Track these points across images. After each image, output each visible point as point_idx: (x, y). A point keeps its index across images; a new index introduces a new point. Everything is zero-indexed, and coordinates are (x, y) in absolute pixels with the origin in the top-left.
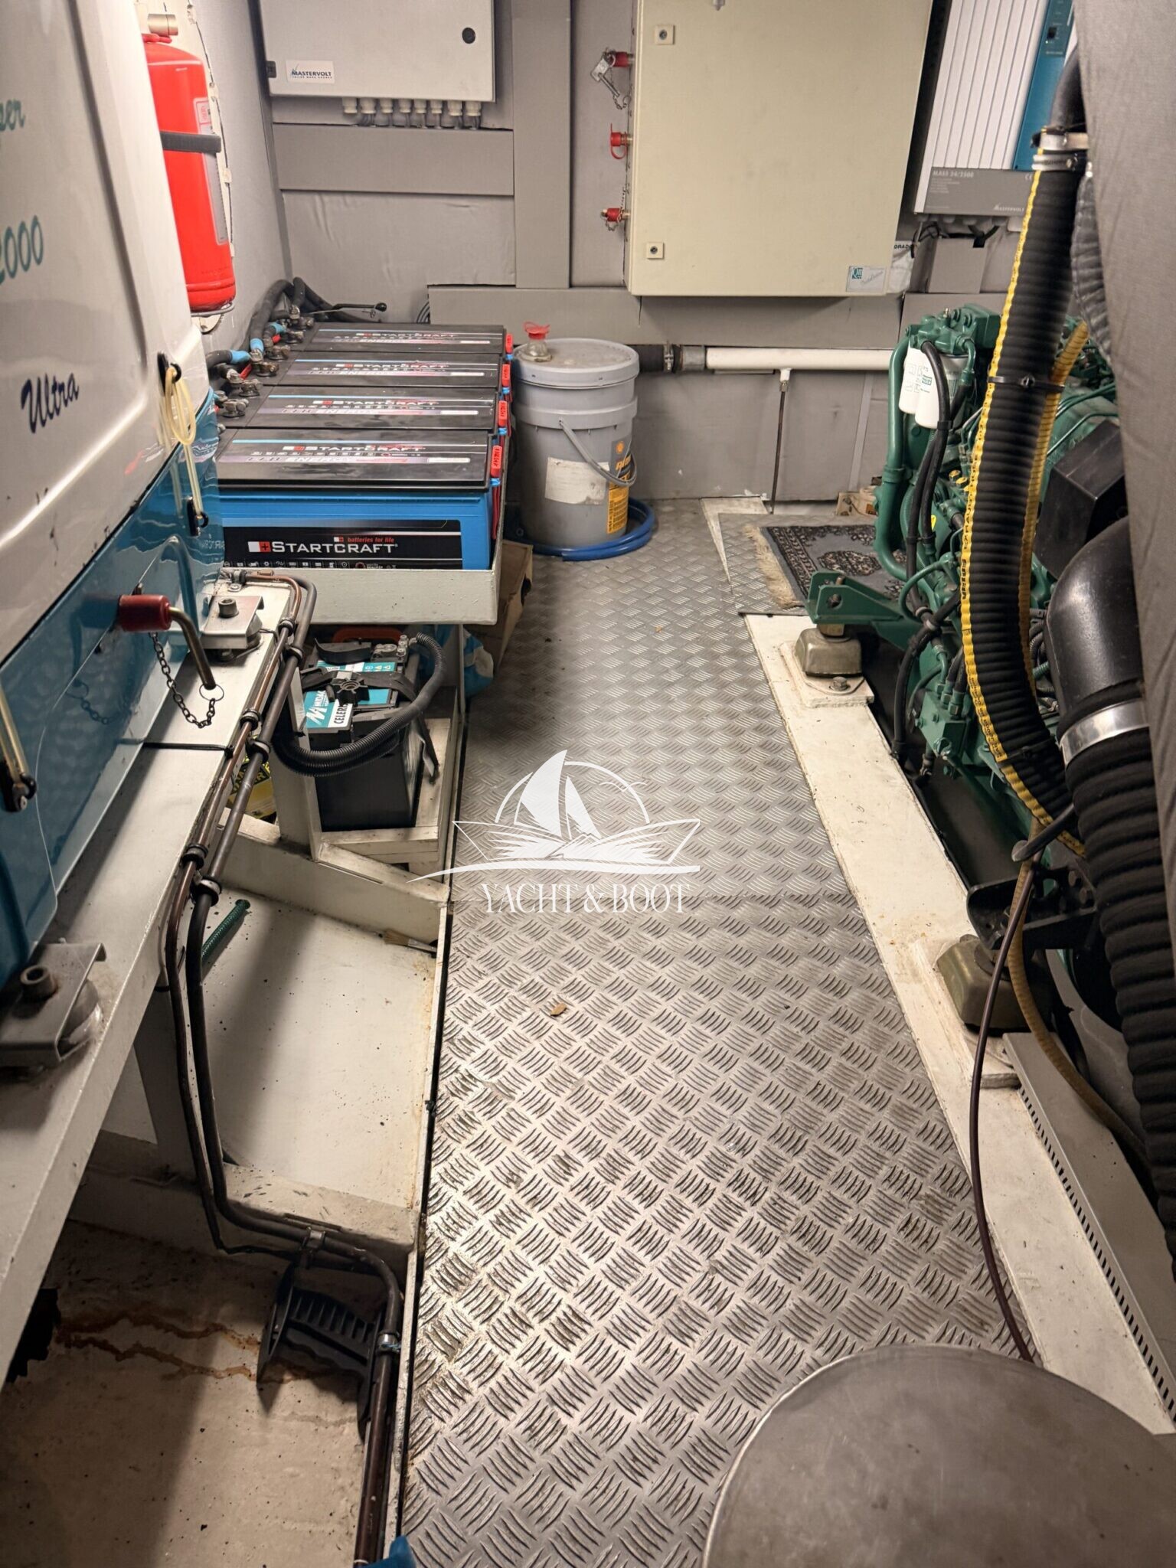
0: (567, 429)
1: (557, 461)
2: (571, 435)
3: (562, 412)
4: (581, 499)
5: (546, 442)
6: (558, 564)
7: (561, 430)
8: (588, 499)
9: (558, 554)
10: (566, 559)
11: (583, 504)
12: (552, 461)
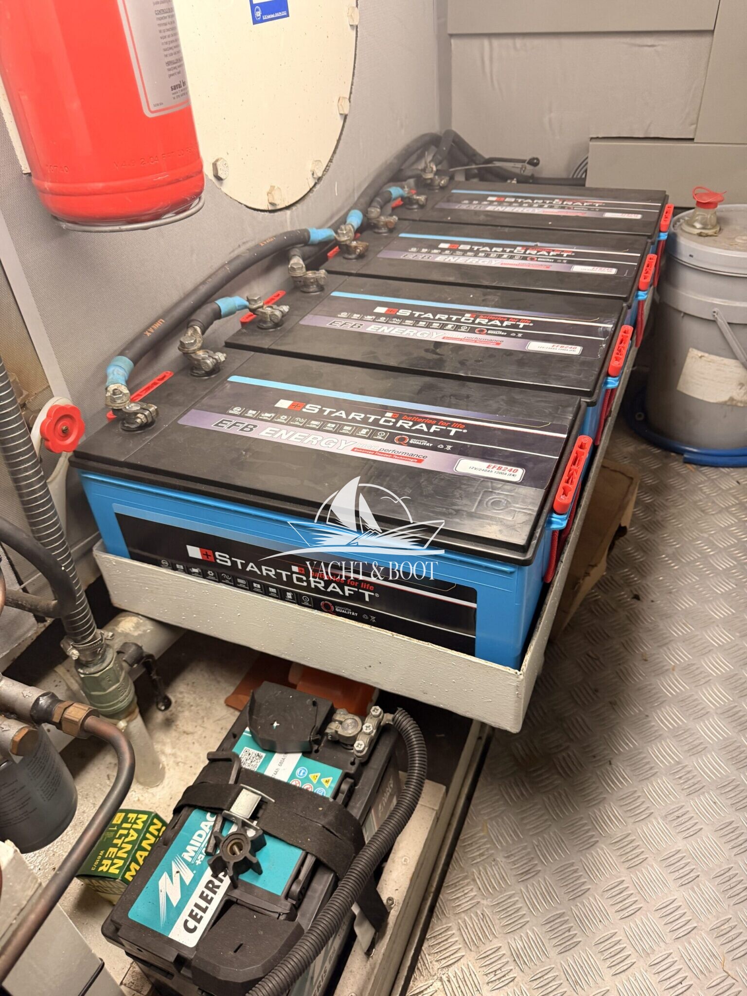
0: (722, 322)
1: (700, 354)
2: (726, 328)
3: (717, 301)
4: (724, 398)
5: (691, 330)
6: (677, 466)
7: (714, 322)
8: (732, 399)
9: (680, 452)
10: (687, 462)
11: (724, 404)
12: (693, 354)
